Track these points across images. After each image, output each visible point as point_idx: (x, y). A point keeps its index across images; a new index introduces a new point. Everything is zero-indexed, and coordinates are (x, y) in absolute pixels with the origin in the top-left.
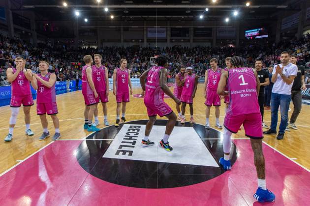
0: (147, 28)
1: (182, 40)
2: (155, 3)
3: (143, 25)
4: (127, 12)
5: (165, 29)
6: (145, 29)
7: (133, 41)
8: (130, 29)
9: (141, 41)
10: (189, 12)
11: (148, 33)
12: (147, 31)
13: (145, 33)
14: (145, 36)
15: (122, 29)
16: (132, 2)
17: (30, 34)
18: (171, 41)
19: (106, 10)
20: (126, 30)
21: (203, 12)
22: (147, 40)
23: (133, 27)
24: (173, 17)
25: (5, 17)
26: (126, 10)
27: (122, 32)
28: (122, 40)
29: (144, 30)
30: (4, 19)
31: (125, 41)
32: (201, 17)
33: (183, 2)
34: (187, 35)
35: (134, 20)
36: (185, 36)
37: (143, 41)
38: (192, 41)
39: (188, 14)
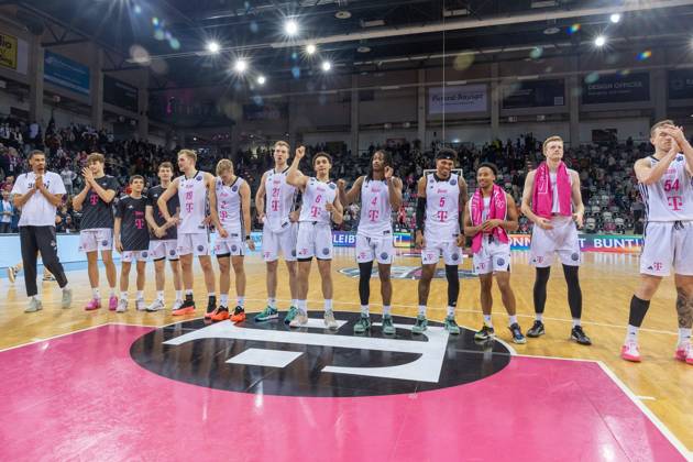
0: (427, 88)
1: (543, 117)
2: (447, 18)
3: (417, 82)
4: (367, 50)
5: (484, 87)
6: (422, 90)
7: (386, 126)
8: (376, 95)
9: (408, 125)
10: (554, 31)
11: (431, 103)
12: (427, 96)
13: (422, 102)
14: (421, 113)
15: (355, 96)
16: (381, 23)
17: (134, 123)
18: (504, 121)
19: (311, 49)
20: (366, 97)
21: (603, 26)
22: (427, 122)
23: (383, 88)
24: (506, 50)
25: (88, 88)
26: (363, 45)
27: (355, 103)
28: (355, 126)
29: (417, 97)
30: (87, 91)
31: (364, 128)
32: (600, 41)
33: (535, 5)
34: (558, 100)
35: (387, 69)
36: (552, 104)
37: (414, 125)
38: (574, 116)
39: (552, 39)
